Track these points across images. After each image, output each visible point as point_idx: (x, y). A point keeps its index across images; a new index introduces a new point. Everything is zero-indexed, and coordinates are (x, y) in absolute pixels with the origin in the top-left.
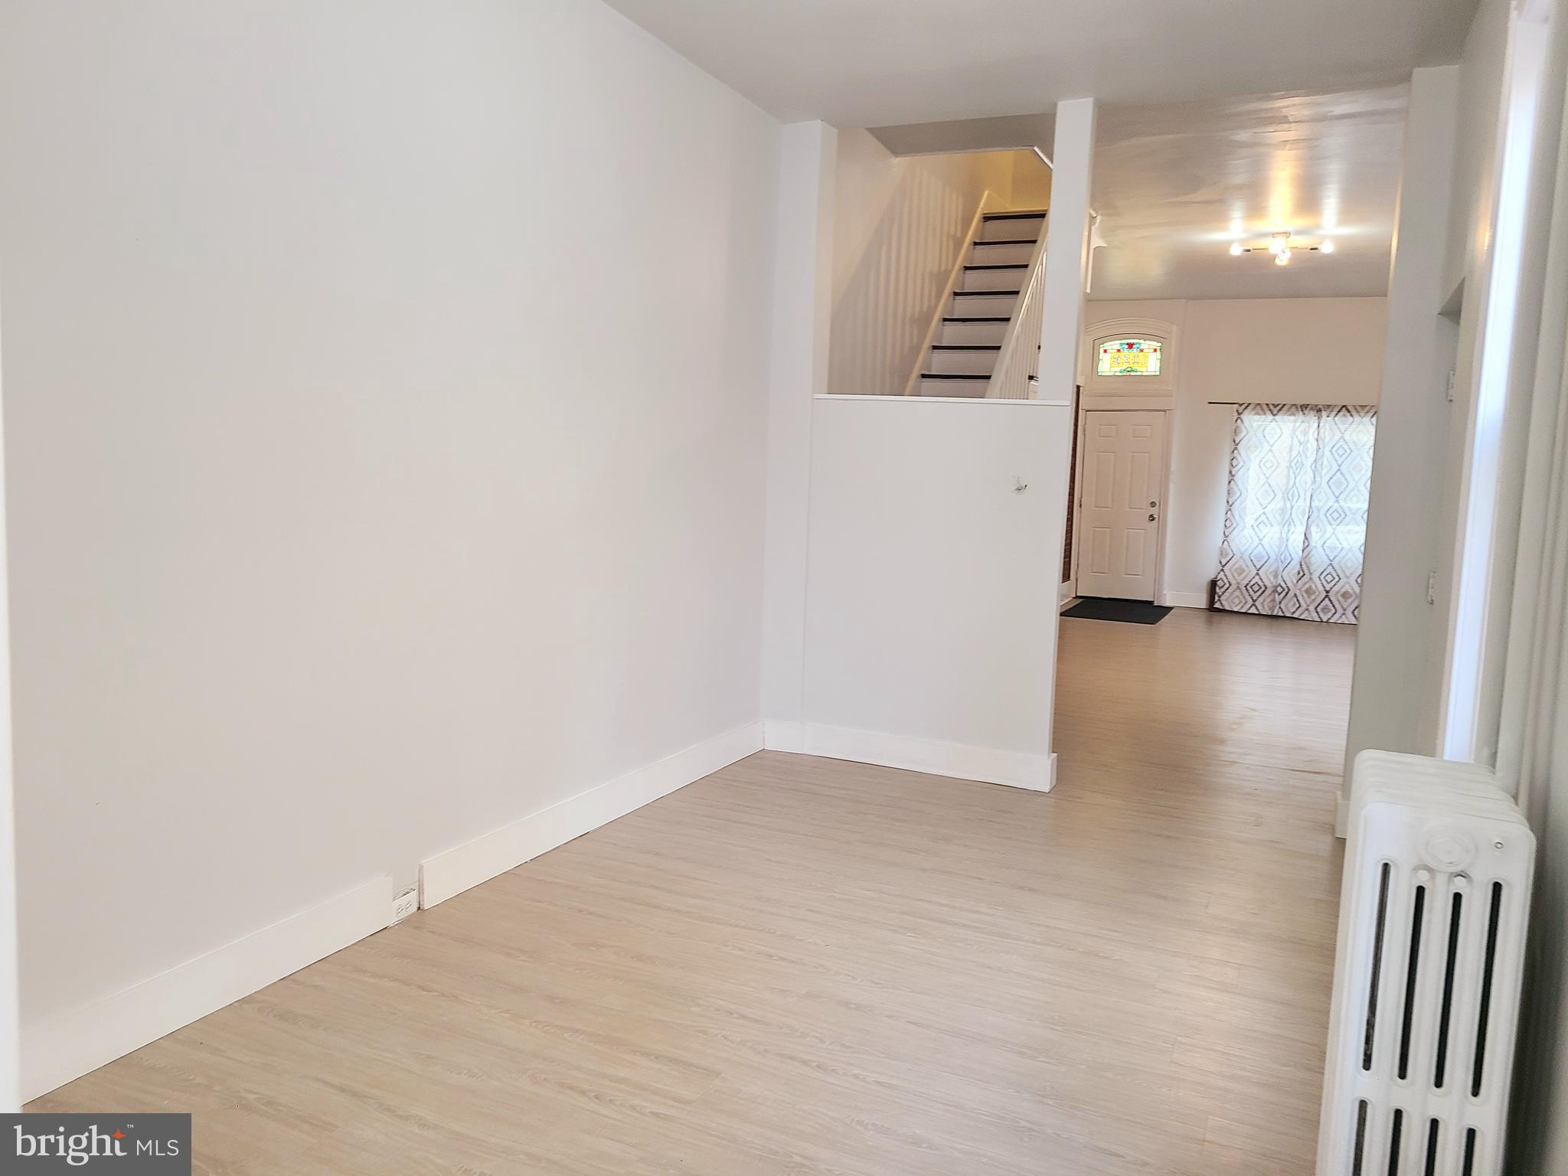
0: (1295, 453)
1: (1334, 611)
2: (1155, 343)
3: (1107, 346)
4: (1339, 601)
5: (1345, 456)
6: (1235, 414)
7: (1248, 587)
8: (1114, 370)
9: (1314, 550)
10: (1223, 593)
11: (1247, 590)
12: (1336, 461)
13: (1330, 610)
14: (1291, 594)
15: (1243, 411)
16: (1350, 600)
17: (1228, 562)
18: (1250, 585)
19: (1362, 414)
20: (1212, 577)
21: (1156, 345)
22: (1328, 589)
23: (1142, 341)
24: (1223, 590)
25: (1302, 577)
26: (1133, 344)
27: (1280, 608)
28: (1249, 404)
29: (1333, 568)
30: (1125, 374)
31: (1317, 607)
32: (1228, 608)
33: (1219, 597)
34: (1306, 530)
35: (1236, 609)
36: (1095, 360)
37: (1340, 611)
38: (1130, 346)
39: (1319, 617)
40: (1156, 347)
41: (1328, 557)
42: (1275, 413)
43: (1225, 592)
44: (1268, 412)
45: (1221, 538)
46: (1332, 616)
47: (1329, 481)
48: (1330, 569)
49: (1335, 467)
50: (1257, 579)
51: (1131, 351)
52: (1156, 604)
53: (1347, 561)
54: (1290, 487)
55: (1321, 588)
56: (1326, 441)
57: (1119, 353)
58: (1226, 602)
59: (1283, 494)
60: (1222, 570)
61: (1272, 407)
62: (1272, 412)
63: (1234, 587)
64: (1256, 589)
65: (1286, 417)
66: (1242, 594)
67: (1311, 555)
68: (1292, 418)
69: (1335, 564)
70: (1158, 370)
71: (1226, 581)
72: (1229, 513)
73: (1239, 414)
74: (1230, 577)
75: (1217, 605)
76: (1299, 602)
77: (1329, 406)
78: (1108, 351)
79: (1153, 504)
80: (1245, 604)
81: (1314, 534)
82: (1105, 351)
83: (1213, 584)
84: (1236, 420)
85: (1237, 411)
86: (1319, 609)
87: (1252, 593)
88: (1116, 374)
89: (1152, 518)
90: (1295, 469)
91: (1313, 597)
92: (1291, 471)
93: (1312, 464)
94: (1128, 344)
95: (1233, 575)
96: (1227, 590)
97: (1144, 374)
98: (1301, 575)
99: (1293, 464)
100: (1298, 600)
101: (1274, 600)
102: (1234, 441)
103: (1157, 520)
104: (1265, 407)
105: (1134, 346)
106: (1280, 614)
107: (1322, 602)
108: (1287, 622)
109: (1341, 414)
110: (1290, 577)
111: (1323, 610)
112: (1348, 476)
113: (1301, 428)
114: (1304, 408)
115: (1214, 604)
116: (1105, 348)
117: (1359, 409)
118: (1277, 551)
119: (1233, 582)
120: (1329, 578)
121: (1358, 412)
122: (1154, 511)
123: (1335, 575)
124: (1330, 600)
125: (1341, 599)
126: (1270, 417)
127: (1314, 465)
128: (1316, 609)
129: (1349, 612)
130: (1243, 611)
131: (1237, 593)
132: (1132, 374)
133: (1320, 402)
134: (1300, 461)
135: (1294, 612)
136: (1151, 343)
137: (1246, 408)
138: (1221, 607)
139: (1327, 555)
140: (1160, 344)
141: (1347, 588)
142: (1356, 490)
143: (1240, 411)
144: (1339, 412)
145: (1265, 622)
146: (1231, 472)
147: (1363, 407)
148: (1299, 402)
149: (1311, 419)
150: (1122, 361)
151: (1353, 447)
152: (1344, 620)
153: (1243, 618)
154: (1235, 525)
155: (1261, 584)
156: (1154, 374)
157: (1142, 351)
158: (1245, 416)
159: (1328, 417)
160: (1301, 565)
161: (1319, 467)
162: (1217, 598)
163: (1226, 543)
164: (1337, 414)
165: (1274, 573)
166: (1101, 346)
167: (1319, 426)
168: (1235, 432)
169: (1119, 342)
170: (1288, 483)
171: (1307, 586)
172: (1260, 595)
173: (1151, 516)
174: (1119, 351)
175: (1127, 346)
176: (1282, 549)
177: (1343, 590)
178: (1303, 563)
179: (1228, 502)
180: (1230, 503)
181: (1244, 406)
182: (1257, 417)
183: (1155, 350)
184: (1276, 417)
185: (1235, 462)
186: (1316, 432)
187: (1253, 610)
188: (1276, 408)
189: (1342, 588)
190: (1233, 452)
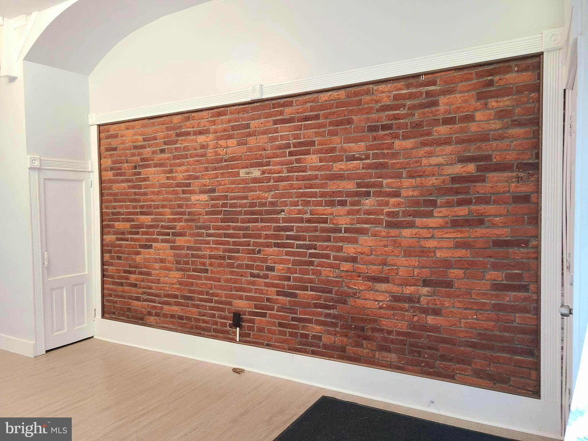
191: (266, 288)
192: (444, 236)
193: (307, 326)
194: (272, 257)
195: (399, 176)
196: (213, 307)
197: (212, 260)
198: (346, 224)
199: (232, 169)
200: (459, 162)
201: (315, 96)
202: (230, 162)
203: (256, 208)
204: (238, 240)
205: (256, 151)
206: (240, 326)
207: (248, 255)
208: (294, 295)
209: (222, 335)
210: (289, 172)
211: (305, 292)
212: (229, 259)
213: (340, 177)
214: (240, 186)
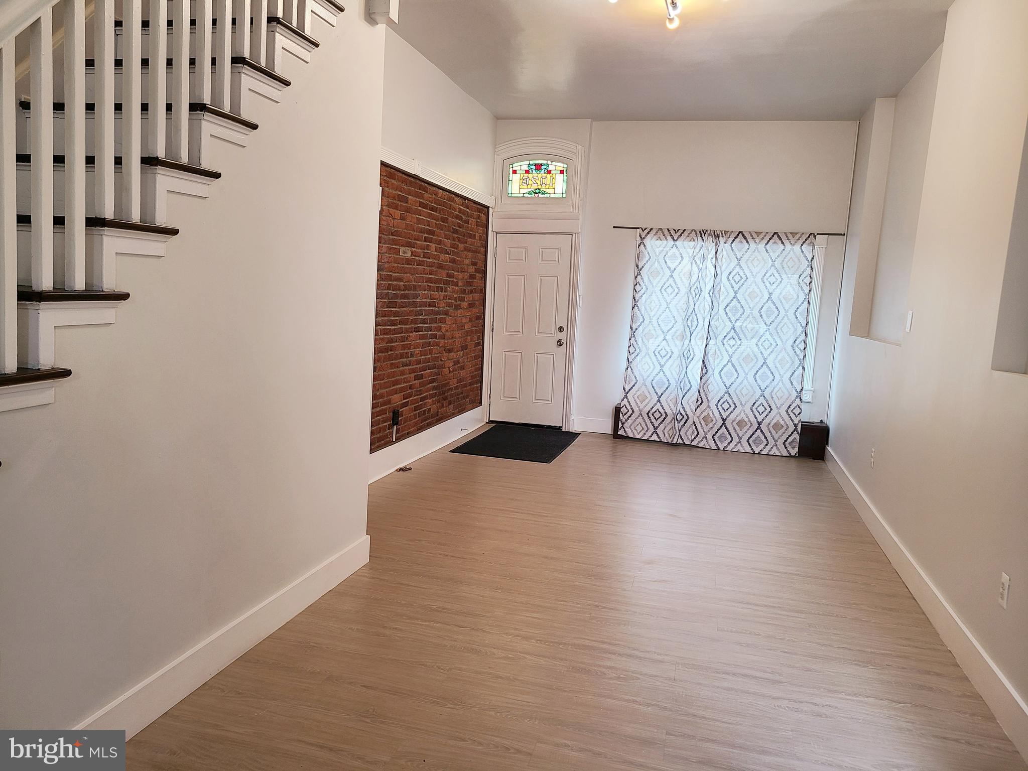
0: (694, 279)
1: (730, 439)
2: (562, 165)
3: (516, 166)
4: (734, 429)
5: (741, 282)
6: (638, 239)
7: (650, 415)
8: (523, 191)
9: (712, 378)
10: (626, 421)
11: (649, 416)
12: (733, 287)
13: (726, 439)
14: (690, 421)
15: (646, 236)
16: (745, 429)
17: (632, 388)
18: (651, 412)
19: (757, 241)
20: (615, 404)
21: (561, 166)
22: (724, 417)
23: (549, 162)
24: (626, 417)
25: (701, 404)
26: (541, 165)
27: (679, 434)
28: (652, 229)
29: (730, 395)
30: (533, 195)
31: (714, 435)
32: (631, 435)
33: (623, 424)
34: (704, 357)
35: (638, 437)
36: (505, 181)
37: (736, 439)
38: (538, 167)
39: (717, 445)
40: (563, 169)
41: (725, 385)
42: (675, 238)
43: (628, 419)
44: (669, 238)
45: (625, 364)
46: (729, 444)
47: (726, 307)
48: (727, 397)
49: (732, 294)
50: (658, 406)
51: (538, 172)
52: (564, 430)
53: (743, 388)
54: (689, 313)
55: (718, 416)
56: (724, 267)
57: (527, 175)
58: (631, 428)
59: (683, 320)
60: (626, 397)
61: (672, 232)
62: (673, 238)
63: (637, 413)
64: (656, 416)
65: (686, 243)
66: (645, 421)
67: (709, 382)
68: (692, 243)
69: (731, 391)
70: (564, 192)
71: (629, 408)
72: (633, 338)
73: (642, 239)
74: (633, 404)
75: (621, 432)
76: (697, 431)
77: (726, 232)
78: (518, 172)
79: (561, 329)
80: (647, 431)
81: (711, 359)
82: (515, 172)
83: (617, 410)
84: (639, 245)
85: (640, 236)
86: (716, 437)
87: (653, 420)
88: (527, 195)
89: (560, 343)
90: (694, 296)
91: (711, 425)
92: (690, 297)
93: (710, 291)
94: (535, 165)
95: (635, 401)
96: (629, 417)
97: (552, 196)
98: (700, 402)
99: (692, 290)
100: (696, 428)
101: (674, 428)
102: (637, 266)
103: (565, 344)
104: (666, 232)
105: (542, 167)
106: (680, 441)
107: (718, 430)
108: (686, 452)
109: (737, 240)
110: (689, 404)
111: (719, 438)
112: (743, 303)
113: (700, 255)
114: (703, 233)
115: (618, 431)
116: (514, 169)
117: (755, 235)
118: (677, 377)
119: (636, 409)
120: (726, 406)
121: (753, 238)
122: (562, 336)
123: (731, 403)
124: (726, 428)
125: (737, 427)
126: (671, 242)
127: (712, 291)
128: (713, 437)
129: (744, 441)
130: (645, 438)
131: (640, 420)
132: (540, 196)
133: (718, 228)
134: (699, 286)
135: (693, 440)
136: (557, 164)
137: (648, 233)
138: (624, 434)
139: (724, 382)
140: (566, 166)
141: (743, 416)
142: (751, 316)
143: (643, 236)
144: (736, 238)
145: (665, 451)
146: (634, 298)
147: (758, 233)
148: (698, 228)
149: (710, 243)
150: (531, 182)
151: (749, 275)
152: (739, 448)
153: (645, 445)
154: (638, 350)
155: (662, 411)
156: (561, 196)
157: (549, 172)
158: (647, 241)
159: (725, 243)
160: (699, 392)
161: (716, 292)
162: (620, 425)
163: (629, 369)
164: (733, 241)
165: (674, 401)
166: (511, 166)
167: (716, 253)
168: (638, 258)
169: (528, 162)
170: (688, 308)
171: (705, 414)
172: (661, 423)
173: (559, 341)
174: (527, 172)
175: (534, 167)
176: (682, 376)
177: (739, 419)
178: (701, 391)
179: (631, 328)
180: (634, 329)
181: (646, 231)
182: (659, 242)
183: (562, 172)
184: (677, 243)
185: (638, 287)
186: (714, 259)
187: (655, 438)
188: (675, 234)
189: (737, 416)
190: (636, 277)
191: (410, 375)
192: (467, 315)
193: (426, 402)
194: (413, 342)
195: (458, 272)
196: (380, 411)
197: (380, 354)
198: (442, 307)
199: (395, 245)
200: (472, 265)
201: (437, 190)
202: (395, 236)
203: (407, 292)
204: (396, 327)
205: (409, 230)
206: (397, 424)
207: (401, 343)
208: (421, 377)
209: (383, 442)
210: (424, 257)
211: (426, 371)
212: (391, 351)
213: (440, 266)
214: (399, 265)
